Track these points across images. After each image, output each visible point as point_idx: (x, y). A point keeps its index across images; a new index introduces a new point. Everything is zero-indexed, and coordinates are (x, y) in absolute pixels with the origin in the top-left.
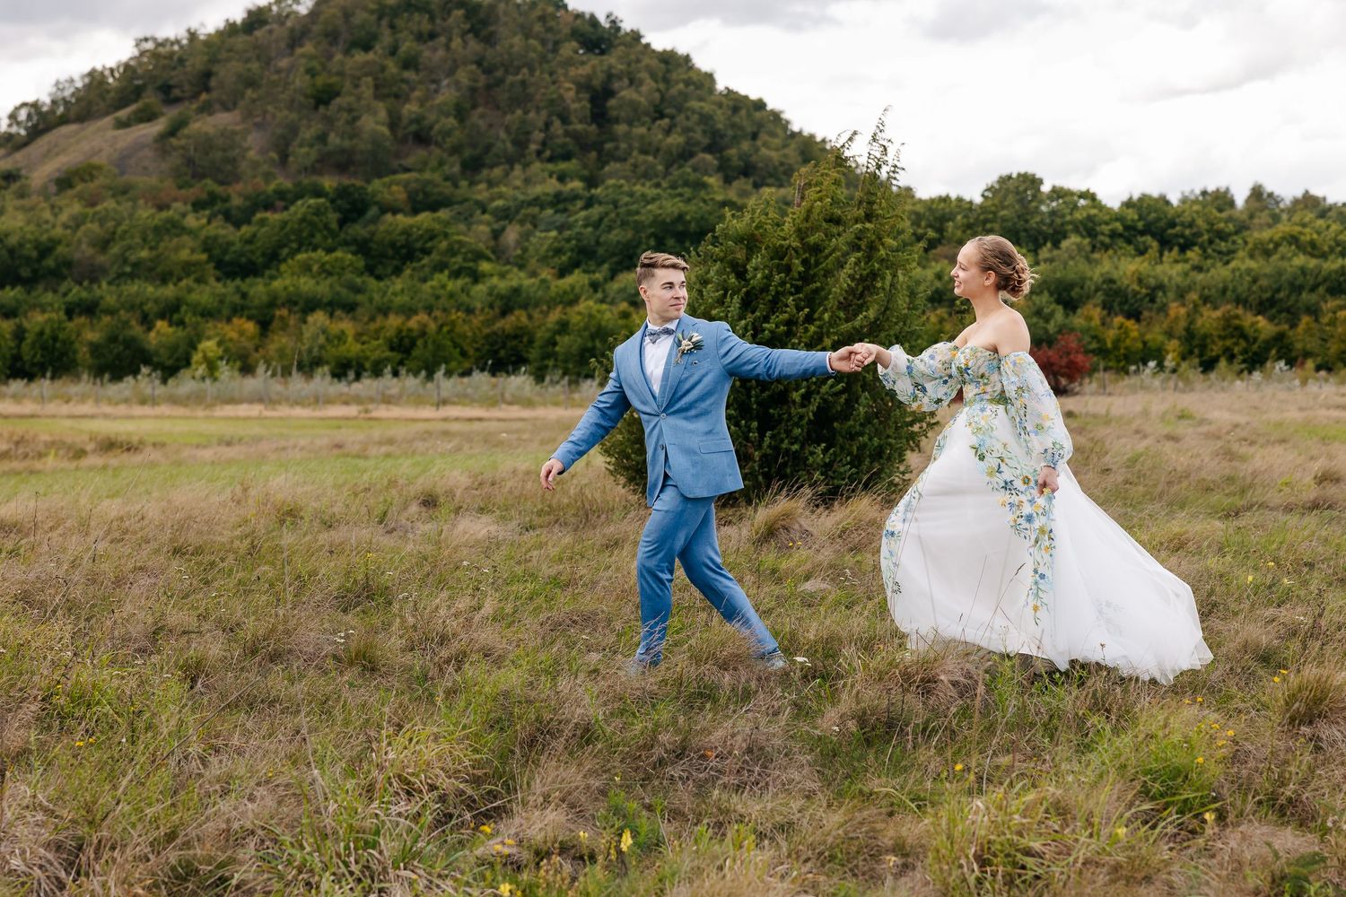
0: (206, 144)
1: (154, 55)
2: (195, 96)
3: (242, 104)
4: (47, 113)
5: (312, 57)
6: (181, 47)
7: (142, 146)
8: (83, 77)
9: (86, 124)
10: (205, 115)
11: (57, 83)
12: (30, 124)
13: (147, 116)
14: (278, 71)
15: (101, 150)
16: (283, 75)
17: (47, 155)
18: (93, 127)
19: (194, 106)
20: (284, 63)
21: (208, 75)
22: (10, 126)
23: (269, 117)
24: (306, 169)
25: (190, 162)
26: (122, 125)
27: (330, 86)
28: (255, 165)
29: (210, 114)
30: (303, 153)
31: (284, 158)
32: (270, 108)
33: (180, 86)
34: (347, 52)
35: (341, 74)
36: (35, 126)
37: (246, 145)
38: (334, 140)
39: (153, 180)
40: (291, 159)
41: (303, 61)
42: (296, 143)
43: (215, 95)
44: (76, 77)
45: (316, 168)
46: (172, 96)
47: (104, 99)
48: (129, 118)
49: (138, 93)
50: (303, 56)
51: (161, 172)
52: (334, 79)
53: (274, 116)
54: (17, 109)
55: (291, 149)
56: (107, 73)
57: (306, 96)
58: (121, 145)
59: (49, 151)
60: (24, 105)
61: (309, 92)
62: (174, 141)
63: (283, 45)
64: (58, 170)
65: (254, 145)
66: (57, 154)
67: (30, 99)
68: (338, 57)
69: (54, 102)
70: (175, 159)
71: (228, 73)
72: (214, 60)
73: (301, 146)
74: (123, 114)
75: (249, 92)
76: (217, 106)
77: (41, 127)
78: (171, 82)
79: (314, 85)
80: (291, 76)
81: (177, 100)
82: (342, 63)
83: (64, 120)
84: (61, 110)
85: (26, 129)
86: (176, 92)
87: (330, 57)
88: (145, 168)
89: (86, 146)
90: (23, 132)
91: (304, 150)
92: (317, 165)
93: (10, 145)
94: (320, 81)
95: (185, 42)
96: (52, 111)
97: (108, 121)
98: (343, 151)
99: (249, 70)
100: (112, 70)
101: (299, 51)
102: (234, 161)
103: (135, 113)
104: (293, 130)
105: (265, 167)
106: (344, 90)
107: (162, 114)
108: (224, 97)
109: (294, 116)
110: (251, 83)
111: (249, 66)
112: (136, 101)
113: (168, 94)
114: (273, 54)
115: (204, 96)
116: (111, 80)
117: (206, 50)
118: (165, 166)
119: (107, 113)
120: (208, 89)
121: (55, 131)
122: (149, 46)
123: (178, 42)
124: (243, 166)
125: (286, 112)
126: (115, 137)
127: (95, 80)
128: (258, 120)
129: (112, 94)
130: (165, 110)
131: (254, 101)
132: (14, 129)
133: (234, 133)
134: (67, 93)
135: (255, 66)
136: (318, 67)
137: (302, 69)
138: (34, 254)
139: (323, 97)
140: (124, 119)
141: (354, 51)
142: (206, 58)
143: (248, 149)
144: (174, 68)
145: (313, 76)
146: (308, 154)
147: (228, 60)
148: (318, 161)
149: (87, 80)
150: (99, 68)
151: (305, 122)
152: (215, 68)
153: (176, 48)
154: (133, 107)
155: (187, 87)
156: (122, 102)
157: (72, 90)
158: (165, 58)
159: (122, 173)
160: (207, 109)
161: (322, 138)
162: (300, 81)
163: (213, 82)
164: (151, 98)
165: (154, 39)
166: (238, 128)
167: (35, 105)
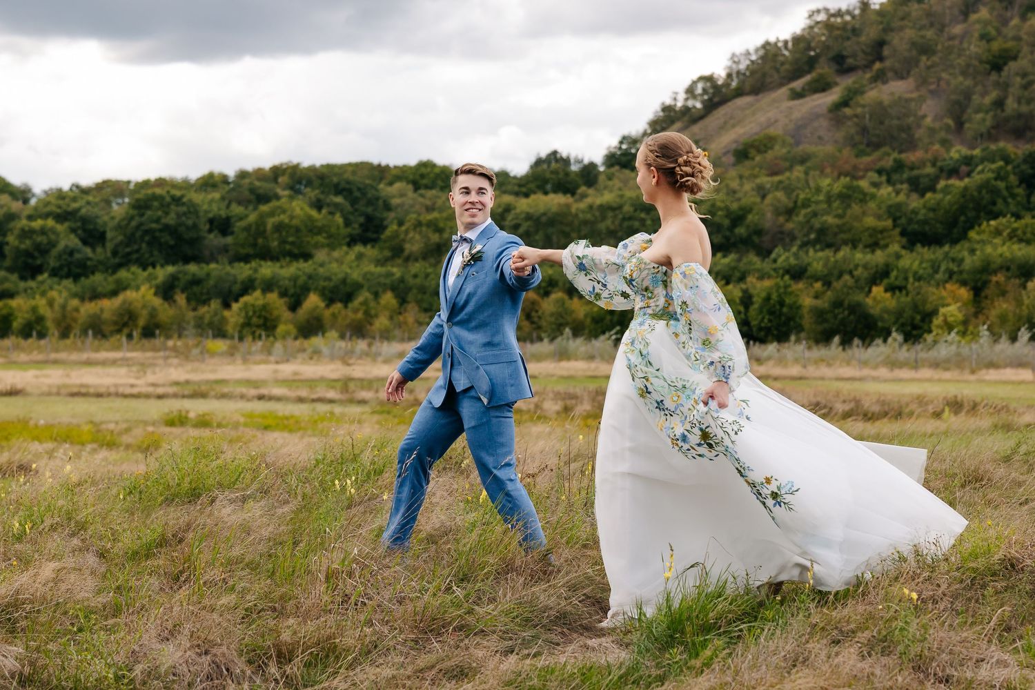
0: (880, 113)
1: (828, 25)
2: (868, 66)
3: (915, 71)
4: (723, 85)
5: (986, 23)
6: (853, 17)
7: (817, 116)
8: (757, 50)
9: (760, 96)
10: (879, 83)
11: (733, 55)
12: (706, 97)
13: (821, 86)
14: (951, 38)
15: (776, 121)
16: (956, 42)
17: (723, 127)
18: (767, 98)
19: (868, 75)
20: (958, 29)
21: (881, 44)
22: (686, 99)
23: (943, 84)
24: (982, 135)
25: (864, 130)
26: (797, 95)
27: (1006, 50)
28: (932, 131)
29: (885, 82)
30: (979, 120)
31: (960, 125)
32: (944, 75)
33: (854, 56)
34: (1024, 18)
35: (1017, 39)
36: (710, 100)
37: (920, 113)
38: (1011, 104)
39: (829, 148)
40: (967, 125)
41: (978, 26)
42: (969, 111)
43: (888, 63)
44: (752, 50)
45: (991, 136)
46: (845, 66)
47: (778, 70)
48: (803, 89)
49: (811, 63)
50: (978, 21)
51: (836, 142)
52: (1010, 44)
53: (948, 83)
54: (694, 83)
55: (965, 117)
56: (780, 44)
57: (981, 62)
58: (796, 115)
59: (725, 123)
60: (702, 78)
61: (984, 58)
62: (848, 111)
63: (956, 11)
64: (736, 142)
65: (930, 111)
66: (734, 126)
67: (707, 73)
68: (1015, 21)
69: (729, 76)
70: (850, 128)
71: (900, 42)
72: (888, 29)
73: (977, 111)
74: (798, 84)
75: (924, 58)
76: (890, 74)
77: (716, 100)
78: (845, 53)
79: (989, 51)
80: (965, 45)
81: (851, 70)
82: (1018, 28)
83: (739, 93)
84: (734, 84)
85: (703, 102)
86: (850, 61)
87: (1005, 22)
88: (820, 138)
89: (762, 118)
90: (699, 105)
91: (979, 116)
92: (993, 132)
93: (686, 118)
94: (995, 46)
95: (857, 12)
96: (726, 84)
97: (784, 91)
98: (1020, 116)
99: (923, 37)
100: (786, 42)
101: (973, 17)
102: (907, 129)
103: (809, 83)
104: (968, 95)
105: (943, 134)
106: (1021, 55)
107: (836, 84)
108: (897, 65)
109: (969, 82)
110: (926, 49)
111: (923, 33)
112: (809, 72)
113: (842, 64)
114: (947, 21)
115: (877, 65)
116: (786, 53)
117: (879, 19)
118: (840, 135)
119: (781, 85)
120: (881, 59)
121: (730, 104)
122: (822, 17)
123: (848, 12)
124: (919, 133)
125: (961, 79)
126: (790, 108)
127: (770, 52)
128: (933, 87)
129: (787, 67)
130: (838, 79)
131: (928, 68)
132: (690, 103)
133: (908, 101)
134: (742, 67)
135: (930, 34)
136: (993, 33)
137: (976, 35)
138: (726, 222)
139: (997, 64)
140: (799, 89)
141: (1029, 15)
142: (881, 27)
143: (924, 117)
144: (848, 39)
145: (989, 41)
146: (984, 120)
147: (902, 29)
148: (993, 127)
149: (761, 52)
150: (772, 39)
151: (979, 88)
152: (888, 38)
153: (848, 18)
154: (808, 78)
155: (861, 55)
156: (796, 74)
157: (748, 62)
158: (838, 29)
159: (798, 143)
160: (880, 77)
161: (999, 104)
162: (975, 48)
163: (886, 51)
164: (824, 69)
165: (827, 10)
166: (914, 95)
167: (709, 79)
